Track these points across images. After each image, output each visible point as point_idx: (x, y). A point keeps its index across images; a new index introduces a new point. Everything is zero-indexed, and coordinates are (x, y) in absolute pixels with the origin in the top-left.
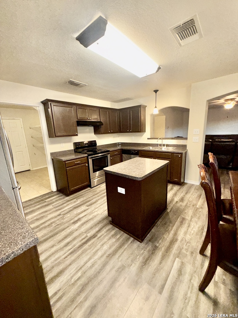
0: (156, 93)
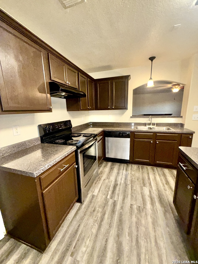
0: (152, 61)
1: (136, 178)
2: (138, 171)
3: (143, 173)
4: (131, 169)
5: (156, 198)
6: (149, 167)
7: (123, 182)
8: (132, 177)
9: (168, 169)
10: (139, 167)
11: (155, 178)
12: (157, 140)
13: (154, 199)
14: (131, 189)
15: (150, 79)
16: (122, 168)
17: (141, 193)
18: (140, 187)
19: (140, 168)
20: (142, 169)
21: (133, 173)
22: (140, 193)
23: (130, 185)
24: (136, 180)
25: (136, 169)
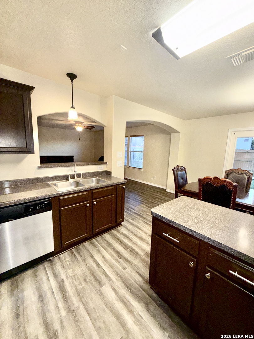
1: (82, 280)
2: (75, 262)
3: (84, 260)
4: (63, 266)
5: (126, 293)
6: (86, 244)
7: (63, 313)
8: (73, 282)
9: (107, 233)
10: (72, 253)
11: (104, 257)
12: (94, 199)
13: (125, 297)
14: (88, 314)
15: (71, 108)
16: (44, 278)
17: (106, 304)
18: (97, 292)
19: (75, 253)
20: (79, 253)
21: (70, 272)
22: (104, 306)
23: (82, 307)
24: (84, 284)
25: (70, 260)
